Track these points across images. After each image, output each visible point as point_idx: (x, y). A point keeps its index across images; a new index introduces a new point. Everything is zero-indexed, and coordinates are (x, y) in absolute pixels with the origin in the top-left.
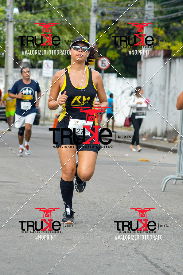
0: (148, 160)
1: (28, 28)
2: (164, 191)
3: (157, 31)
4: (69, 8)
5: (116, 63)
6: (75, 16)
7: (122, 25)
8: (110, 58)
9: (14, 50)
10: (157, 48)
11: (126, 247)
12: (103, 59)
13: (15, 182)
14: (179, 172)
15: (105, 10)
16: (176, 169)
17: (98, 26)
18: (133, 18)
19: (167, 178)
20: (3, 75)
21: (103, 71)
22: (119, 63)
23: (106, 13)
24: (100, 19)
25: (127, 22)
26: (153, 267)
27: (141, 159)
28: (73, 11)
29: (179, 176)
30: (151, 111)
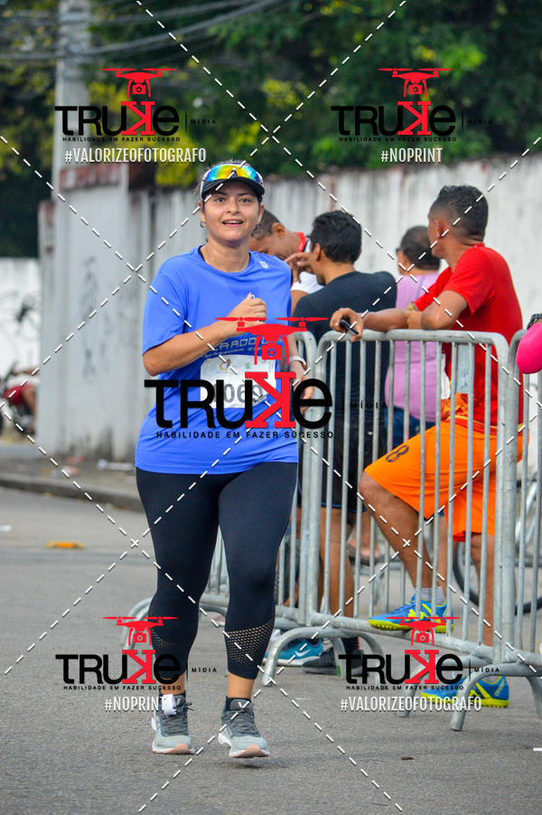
0: (80, 543)
3: (106, 96)
18: (17, 50)
19: (143, 607)
27: (53, 542)
30: (93, 371)
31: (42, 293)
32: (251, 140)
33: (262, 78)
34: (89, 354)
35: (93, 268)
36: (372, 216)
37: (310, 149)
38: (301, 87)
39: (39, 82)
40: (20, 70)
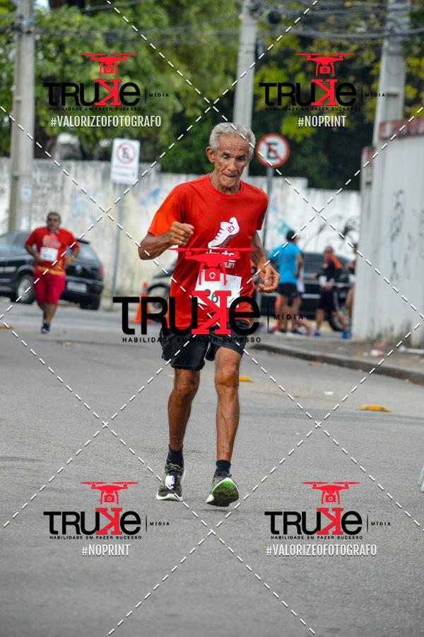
0: (386, 407)
1: (73, 52)
5: (307, 149)
6: (199, 22)
7: (323, 48)
8: (292, 137)
12: (271, 139)
15: (281, 8)
17: (261, 52)
20: (6, 176)
21: (270, 171)
23: (284, 17)
24: (267, 33)
25: (337, 42)
27: (365, 406)
28: (195, 9)
30: (397, 278)
31: (361, 218)
34: (395, 264)
35: (401, 199)
39: (367, 57)
40: (354, 47)
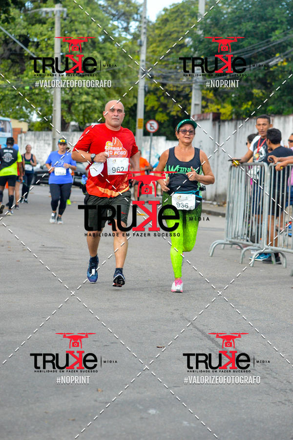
1: (75, 91)
2: (212, 256)
3: (206, 94)
4: (117, 71)
5: (165, 125)
6: (123, 78)
7: (170, 87)
8: (159, 121)
9: (62, 113)
10: (207, 110)
11: (172, 313)
12: (152, 122)
13: (62, 248)
14: (227, 237)
15: (154, 72)
16: (224, 234)
17: (147, 89)
18: (182, 81)
19: (216, 243)
20: (51, 138)
21: (151, 134)
22: (168, 126)
23: (155, 76)
24: (149, 82)
25: (176, 85)
26: (199, 333)
28: (121, 73)
29: (227, 241)
32: (249, 107)
33: (252, 88)
36: (284, 128)
37: (266, 109)
38: (264, 91)
39: (187, 90)
40: (182, 87)
